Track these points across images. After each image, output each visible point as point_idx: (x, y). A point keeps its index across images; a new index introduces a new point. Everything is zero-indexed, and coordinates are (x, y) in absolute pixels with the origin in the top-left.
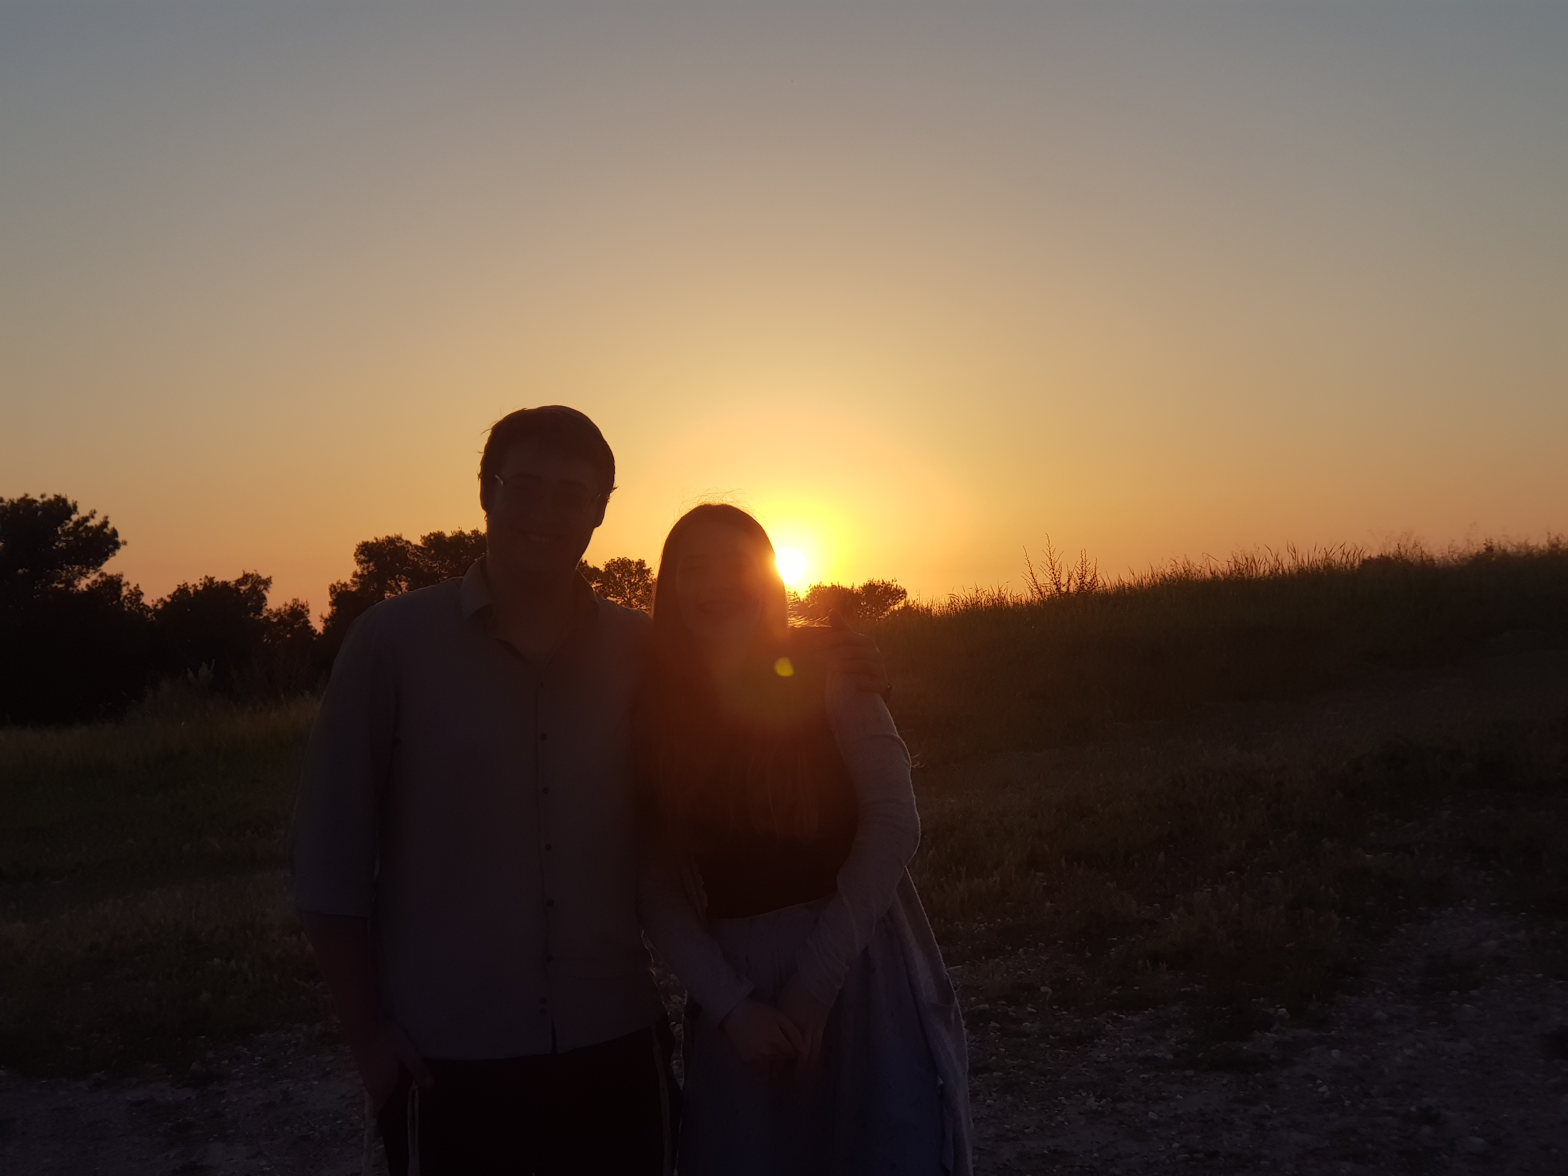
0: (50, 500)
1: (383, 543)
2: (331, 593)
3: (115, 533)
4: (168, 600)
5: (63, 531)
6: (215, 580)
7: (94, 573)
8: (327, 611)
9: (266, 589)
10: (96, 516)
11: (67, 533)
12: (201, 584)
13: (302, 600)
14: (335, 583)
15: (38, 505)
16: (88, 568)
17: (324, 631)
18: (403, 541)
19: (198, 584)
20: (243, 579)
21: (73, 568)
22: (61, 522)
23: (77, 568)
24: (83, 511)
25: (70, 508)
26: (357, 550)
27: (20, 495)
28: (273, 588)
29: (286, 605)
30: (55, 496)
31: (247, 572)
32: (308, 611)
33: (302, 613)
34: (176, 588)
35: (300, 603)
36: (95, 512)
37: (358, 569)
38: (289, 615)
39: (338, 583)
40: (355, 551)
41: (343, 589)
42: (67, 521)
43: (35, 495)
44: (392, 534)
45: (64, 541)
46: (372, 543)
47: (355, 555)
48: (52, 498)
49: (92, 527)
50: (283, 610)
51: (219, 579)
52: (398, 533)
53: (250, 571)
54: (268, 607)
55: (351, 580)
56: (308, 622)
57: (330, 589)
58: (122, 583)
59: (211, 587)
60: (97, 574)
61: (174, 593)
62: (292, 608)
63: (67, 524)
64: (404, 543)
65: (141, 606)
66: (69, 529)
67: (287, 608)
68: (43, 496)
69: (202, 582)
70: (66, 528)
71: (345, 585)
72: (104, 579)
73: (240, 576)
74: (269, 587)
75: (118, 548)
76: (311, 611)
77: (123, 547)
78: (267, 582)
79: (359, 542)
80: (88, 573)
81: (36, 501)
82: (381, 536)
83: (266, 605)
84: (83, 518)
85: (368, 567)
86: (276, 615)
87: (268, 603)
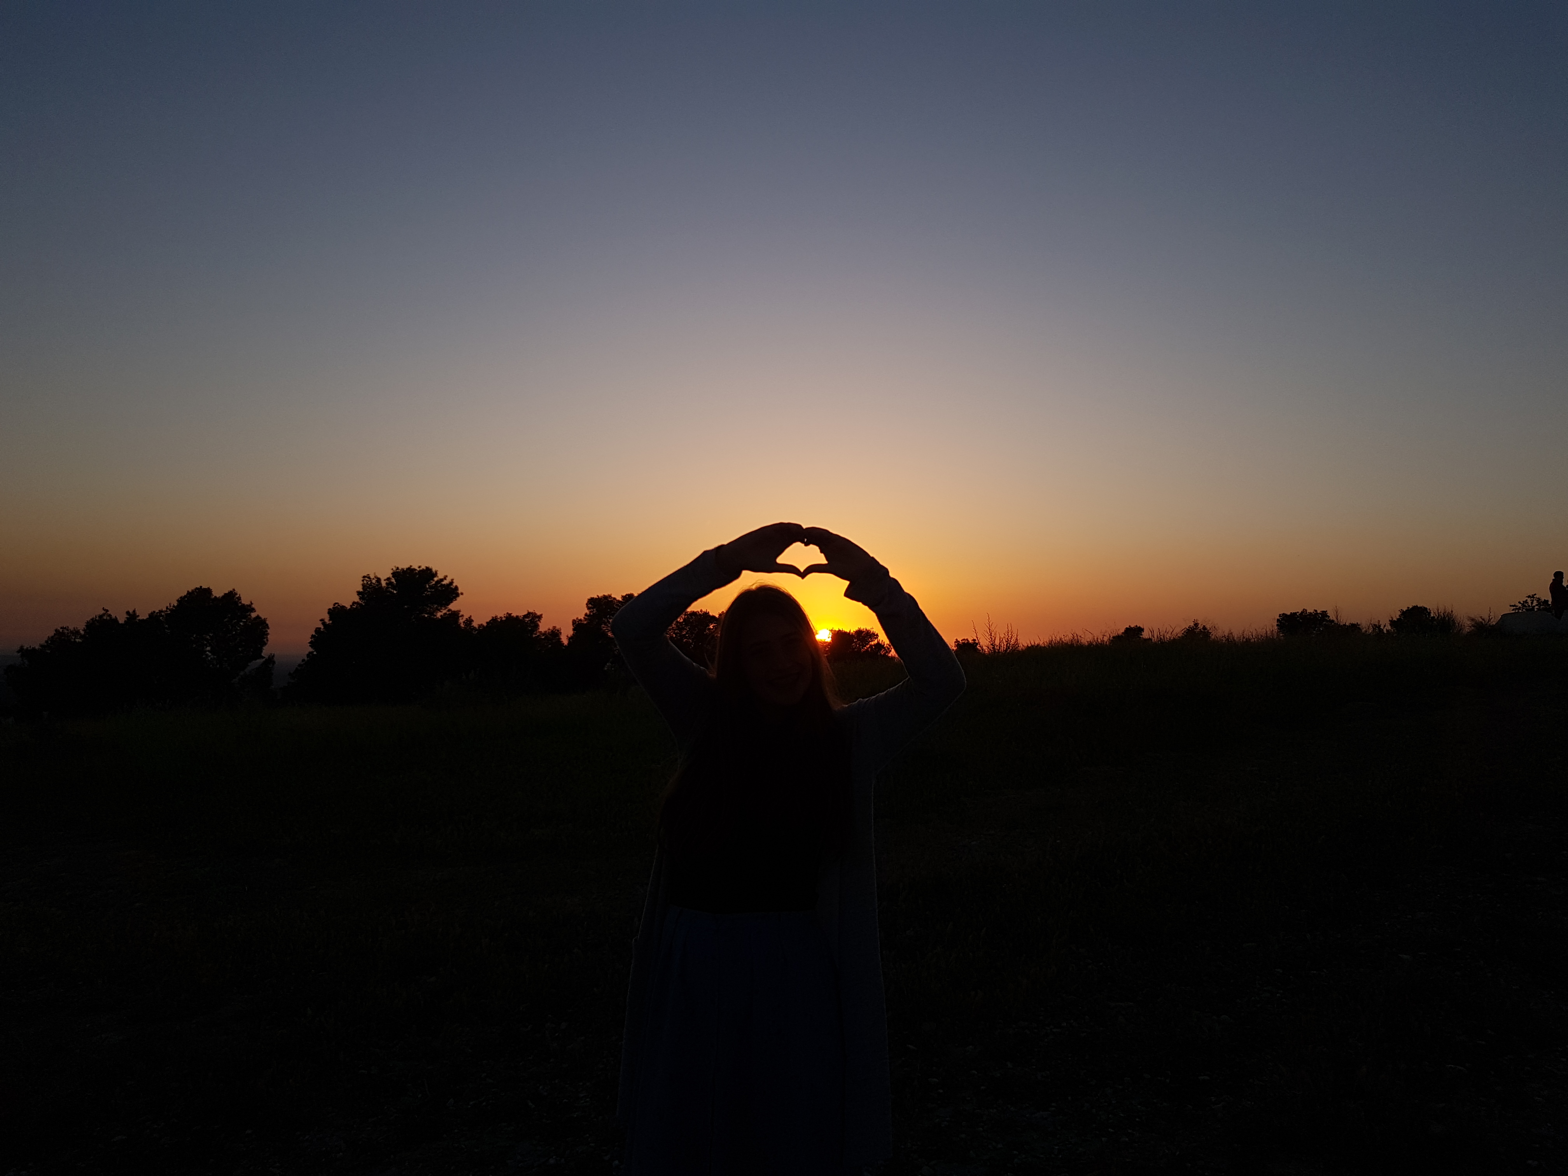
0: (423, 569)
1: (602, 599)
2: (573, 624)
3: (456, 588)
4: (485, 624)
5: (429, 586)
6: (512, 615)
7: (445, 609)
8: (571, 633)
9: (539, 620)
10: (447, 578)
11: (431, 587)
12: (505, 617)
13: (558, 627)
14: (575, 619)
15: (417, 571)
16: (441, 607)
17: (568, 644)
18: (612, 598)
19: (503, 617)
20: (527, 615)
21: (434, 606)
22: (428, 581)
23: (436, 606)
24: (440, 576)
25: (433, 574)
26: (588, 602)
27: (408, 566)
28: (543, 620)
29: (549, 629)
30: (426, 567)
31: (530, 611)
32: (561, 633)
33: (558, 634)
34: (491, 618)
35: (557, 629)
36: (447, 576)
37: (588, 612)
38: (550, 635)
39: (577, 619)
40: (586, 602)
41: (580, 622)
42: (432, 581)
43: (415, 567)
44: (606, 594)
45: (429, 592)
46: (596, 598)
47: (587, 604)
48: (425, 568)
49: (445, 584)
50: (548, 632)
51: (514, 615)
52: (610, 594)
53: (531, 611)
54: (540, 630)
55: (584, 618)
56: (561, 639)
57: (573, 622)
58: (460, 615)
59: (509, 617)
60: (447, 610)
61: (490, 621)
62: (552, 631)
63: (431, 583)
64: (612, 599)
65: (472, 628)
66: (433, 584)
67: (550, 631)
68: (419, 567)
69: (505, 616)
70: (431, 584)
71: (581, 620)
72: (450, 612)
73: (526, 613)
74: (541, 619)
75: (459, 596)
76: (562, 633)
77: (461, 596)
78: (540, 617)
79: (589, 597)
80: (442, 609)
81: (416, 570)
82: (601, 595)
83: (539, 629)
84: (440, 579)
85: (593, 611)
86: (544, 634)
87: (540, 628)
